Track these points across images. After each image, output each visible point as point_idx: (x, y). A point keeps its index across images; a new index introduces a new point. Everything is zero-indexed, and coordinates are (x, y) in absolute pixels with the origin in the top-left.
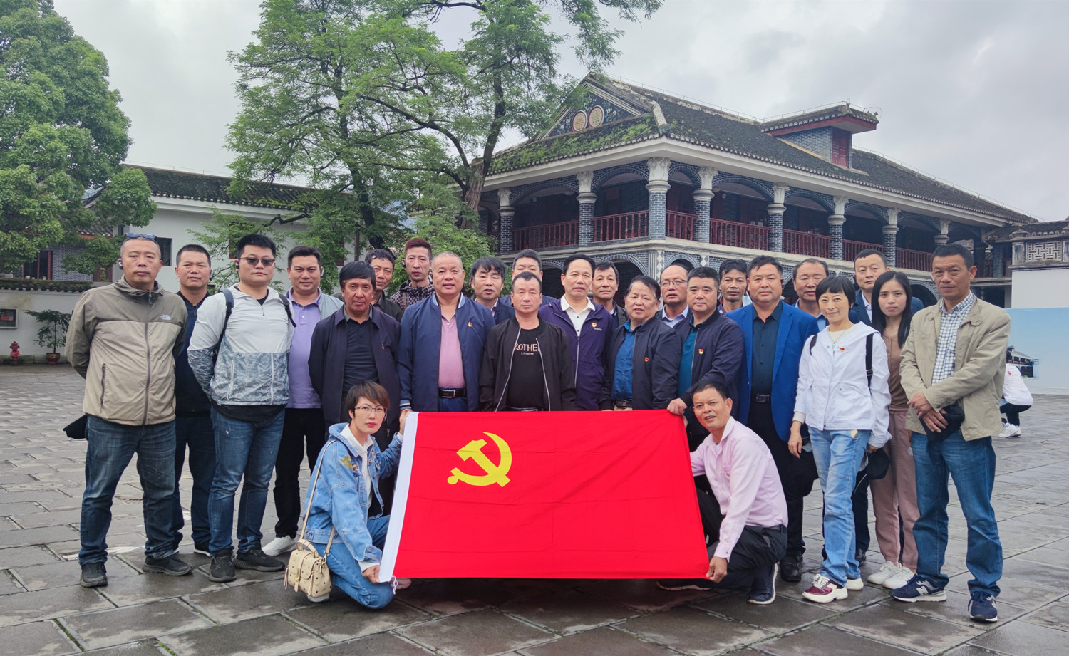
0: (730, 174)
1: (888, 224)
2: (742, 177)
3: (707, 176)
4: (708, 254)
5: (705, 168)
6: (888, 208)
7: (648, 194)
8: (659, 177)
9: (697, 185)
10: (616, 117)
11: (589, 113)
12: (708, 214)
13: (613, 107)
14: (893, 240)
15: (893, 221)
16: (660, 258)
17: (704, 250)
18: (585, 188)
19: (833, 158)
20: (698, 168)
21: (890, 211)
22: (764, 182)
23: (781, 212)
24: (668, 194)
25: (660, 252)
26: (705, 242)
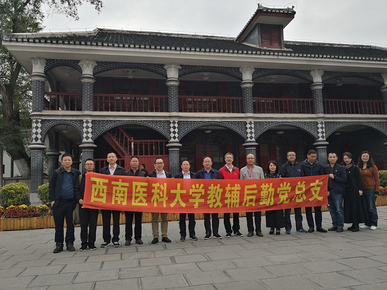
0: (114, 63)
1: (313, 82)
2: (129, 63)
3: (85, 66)
14: (320, 94)
15: (318, 79)
19: (262, 44)
20: (78, 61)
22: (155, 65)
23: (176, 83)
25: (34, 121)
26: (87, 110)
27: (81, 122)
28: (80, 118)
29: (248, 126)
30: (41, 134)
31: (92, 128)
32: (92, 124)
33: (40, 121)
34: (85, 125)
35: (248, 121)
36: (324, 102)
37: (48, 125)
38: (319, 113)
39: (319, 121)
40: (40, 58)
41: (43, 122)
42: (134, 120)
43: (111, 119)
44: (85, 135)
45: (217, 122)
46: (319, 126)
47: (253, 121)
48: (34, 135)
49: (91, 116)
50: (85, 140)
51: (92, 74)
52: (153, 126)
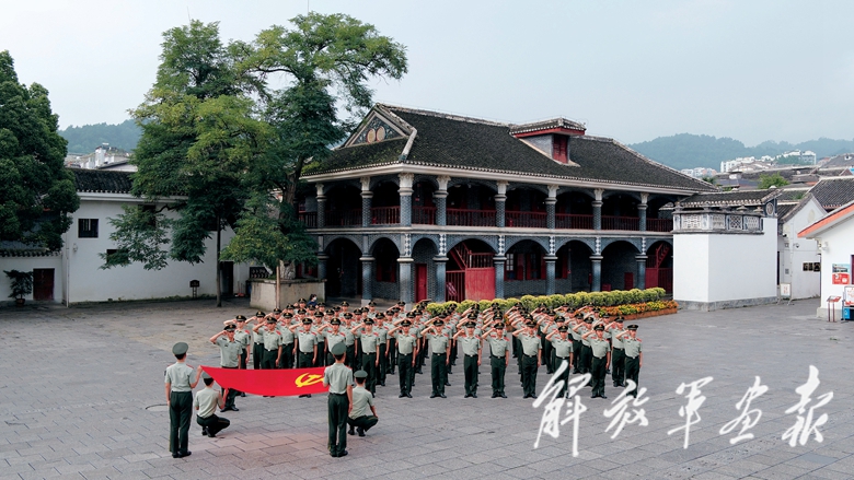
1: (595, 200)
4: (445, 234)
5: (441, 176)
6: (594, 189)
7: (399, 196)
8: (405, 185)
9: (435, 188)
10: (391, 136)
11: (376, 131)
12: (444, 207)
13: (391, 129)
14: (599, 211)
15: (599, 197)
16: (407, 239)
17: (441, 231)
18: (365, 188)
19: (553, 155)
20: (436, 177)
21: (595, 192)
23: (504, 200)
24: (413, 197)
26: (442, 225)
27: (439, 236)
28: (437, 233)
29: (551, 241)
31: (446, 242)
32: (446, 238)
34: (442, 239)
35: (552, 236)
36: (602, 219)
38: (598, 229)
39: (598, 237)
41: (412, 236)
42: (475, 234)
43: (458, 234)
44: (441, 249)
45: (530, 236)
46: (598, 241)
47: (555, 236)
49: (445, 231)
50: (441, 254)
51: (446, 189)
52: (486, 240)
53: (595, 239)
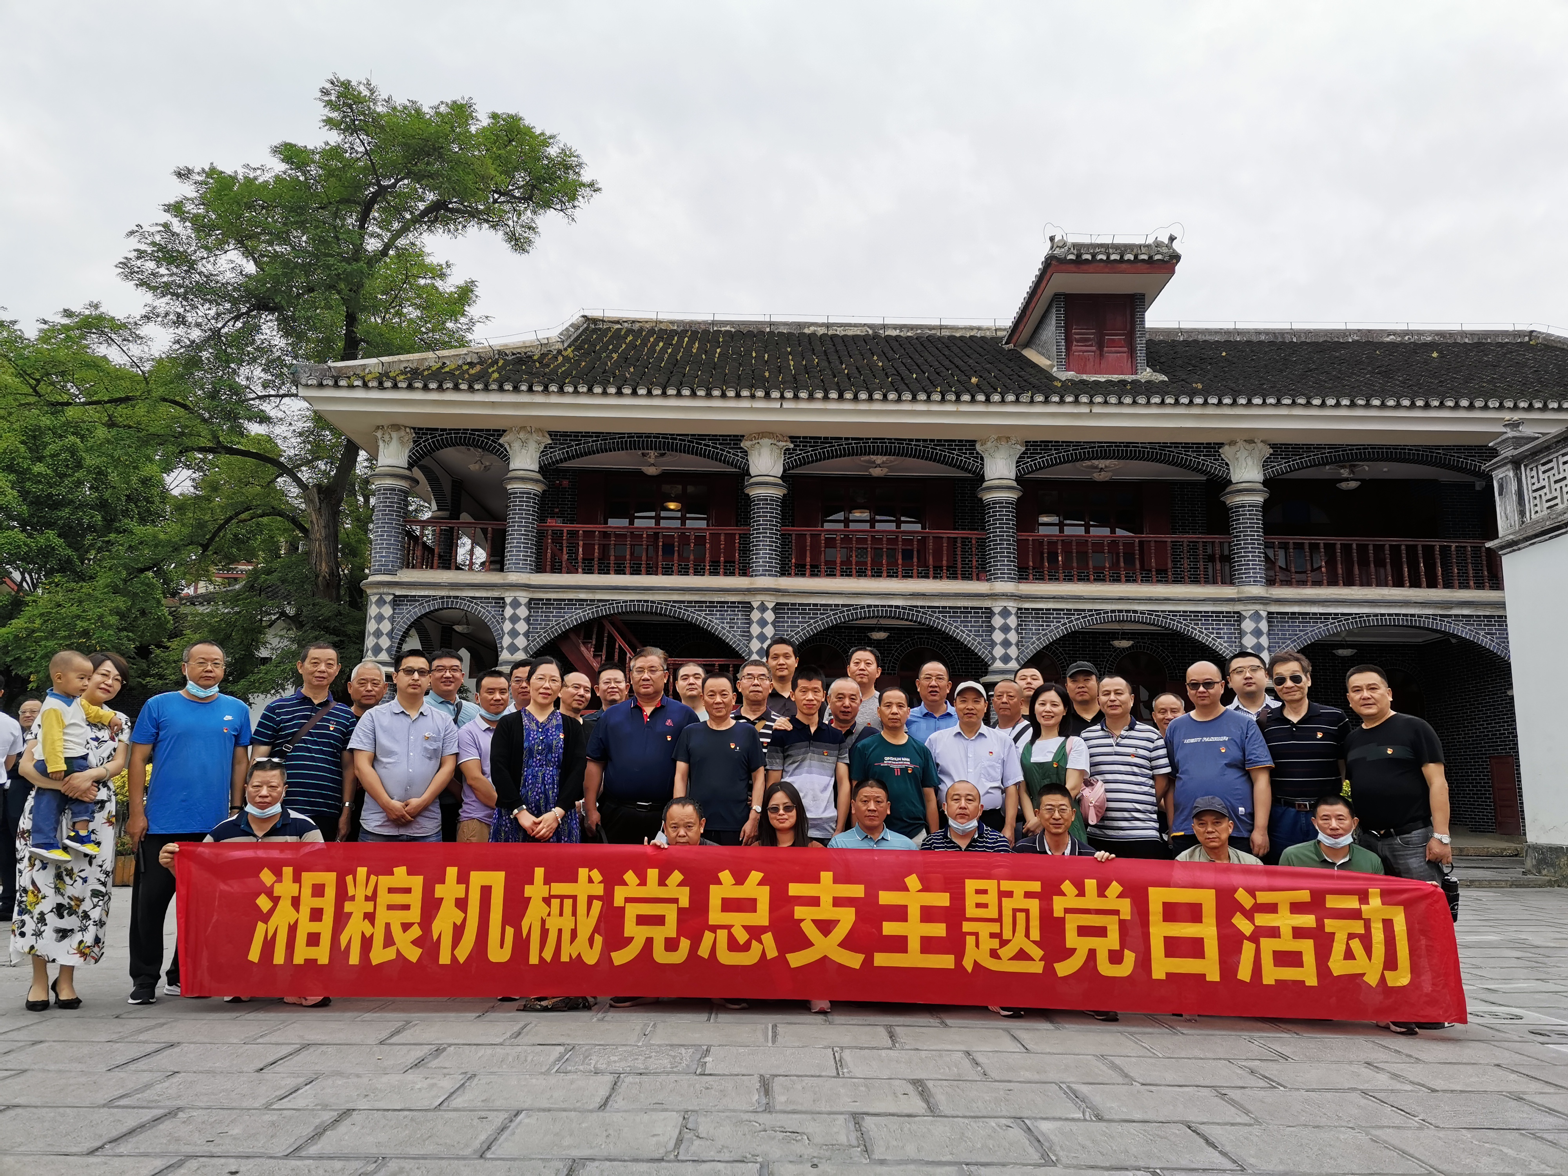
0: (598, 434)
1: (1230, 482)
2: (637, 436)
3: (516, 445)
6: (1221, 445)
9: (501, 464)
14: (1254, 519)
15: (1247, 471)
20: (501, 433)
21: (1227, 452)
22: (713, 437)
23: (776, 493)
25: (374, 599)
26: (519, 571)
27: (500, 602)
28: (496, 594)
29: (997, 621)
30: (390, 635)
31: (527, 620)
32: (529, 609)
33: (389, 598)
34: (508, 612)
35: (997, 606)
36: (1269, 548)
37: (413, 612)
38: (1248, 583)
39: (1247, 610)
40: (396, 427)
41: (397, 601)
42: (646, 598)
43: (583, 596)
44: (506, 641)
45: (897, 607)
46: (1248, 625)
47: (1012, 606)
48: (371, 638)
49: (527, 587)
50: (505, 655)
51: (536, 467)
52: (700, 617)
53: (1240, 617)
